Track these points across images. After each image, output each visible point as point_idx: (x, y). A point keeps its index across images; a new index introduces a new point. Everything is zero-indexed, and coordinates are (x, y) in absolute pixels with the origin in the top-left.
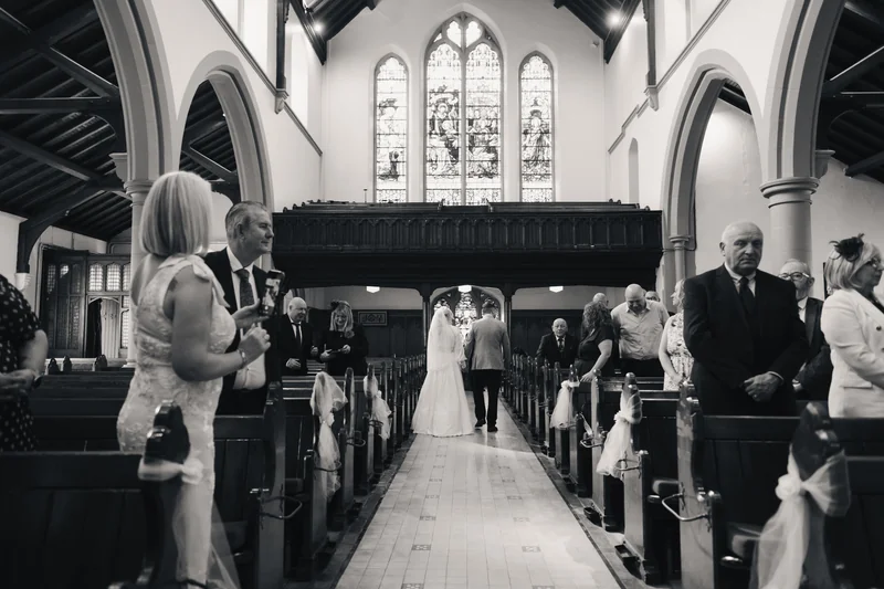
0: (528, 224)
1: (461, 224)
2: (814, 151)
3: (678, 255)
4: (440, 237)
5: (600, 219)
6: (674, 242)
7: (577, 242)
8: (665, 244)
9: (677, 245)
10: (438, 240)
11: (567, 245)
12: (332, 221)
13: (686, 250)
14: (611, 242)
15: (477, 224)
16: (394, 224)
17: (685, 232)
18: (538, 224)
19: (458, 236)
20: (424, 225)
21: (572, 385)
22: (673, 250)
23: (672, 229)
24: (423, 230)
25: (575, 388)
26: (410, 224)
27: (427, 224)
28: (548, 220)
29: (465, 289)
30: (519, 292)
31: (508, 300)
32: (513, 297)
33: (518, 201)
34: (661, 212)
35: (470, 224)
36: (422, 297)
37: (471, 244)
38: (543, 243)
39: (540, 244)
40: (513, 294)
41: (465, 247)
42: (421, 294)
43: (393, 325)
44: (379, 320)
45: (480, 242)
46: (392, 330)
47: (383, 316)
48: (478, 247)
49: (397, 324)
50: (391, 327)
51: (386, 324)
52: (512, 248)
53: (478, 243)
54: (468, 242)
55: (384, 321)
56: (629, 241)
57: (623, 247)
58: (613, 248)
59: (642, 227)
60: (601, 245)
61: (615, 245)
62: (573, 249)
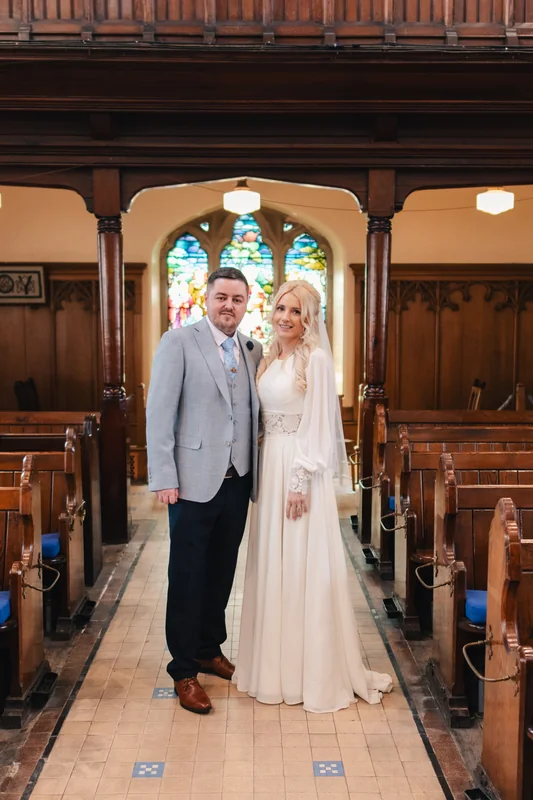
10: (135, 5)
29: (242, 200)
30: (416, 200)
31: (380, 227)
32: (397, 221)
36: (93, 215)
37: (258, 17)
38: (514, 19)
39: (507, 23)
40: (399, 208)
41: (236, 28)
42: (90, 209)
43: (64, 303)
44: (27, 293)
45: (291, 14)
46: (62, 316)
47: (35, 277)
48: (285, 30)
49: (80, 300)
50: (59, 308)
51: (42, 300)
52: (406, 33)
53: (284, 18)
54: (249, 14)
55: (37, 293)
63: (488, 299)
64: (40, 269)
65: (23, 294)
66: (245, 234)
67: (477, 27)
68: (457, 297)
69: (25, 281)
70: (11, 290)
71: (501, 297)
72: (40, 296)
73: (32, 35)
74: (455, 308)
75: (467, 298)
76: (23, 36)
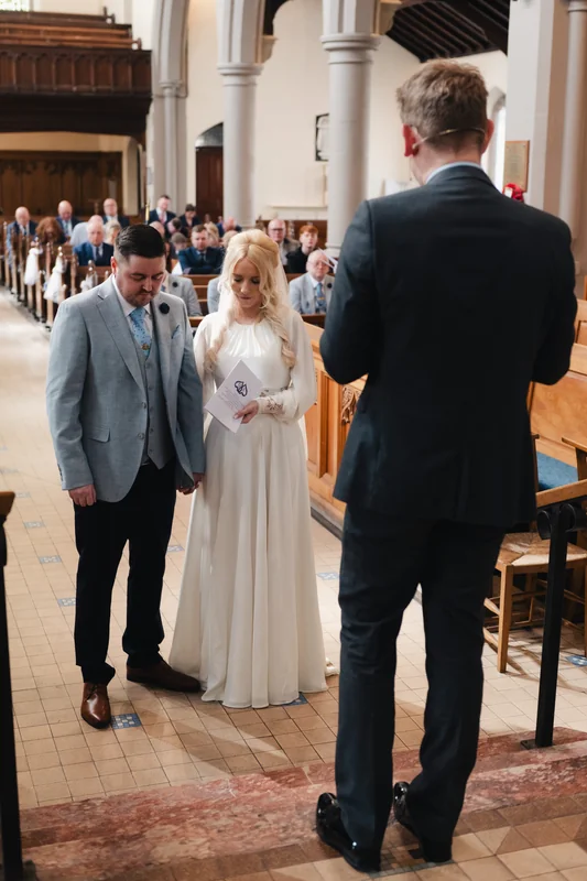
2: (261, 36)
3: (169, 103)
5: (83, 56)
6: (165, 88)
7: (58, 82)
8: (155, 90)
9: (167, 91)
11: (45, 87)
13: (177, 97)
14: (96, 84)
17: (176, 77)
18: (11, 58)
22: (162, 97)
23: (162, 73)
28: (25, 54)
34: (151, 53)
38: (17, 83)
39: (14, 84)
56: (116, 84)
57: (109, 91)
58: (98, 91)
59: (130, 69)
60: (84, 87)
61: (100, 87)
62: (52, 90)
63: (46, 168)
68: (29, 167)
71: (52, 168)
74: (29, 173)
75: (35, 168)
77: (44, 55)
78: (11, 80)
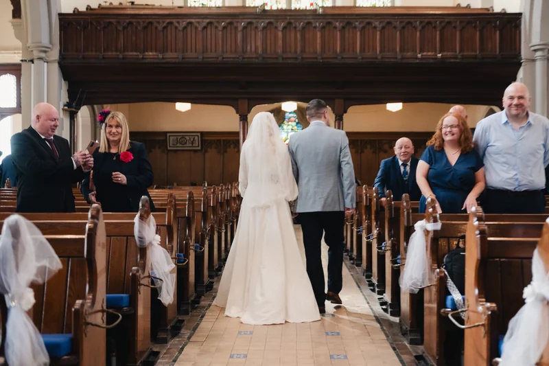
0: (363, 28)
1: (284, 28)
3: (540, 67)
4: (259, 43)
5: (449, 23)
6: (535, 51)
7: (422, 50)
8: (524, 53)
9: (539, 54)
10: (256, 48)
11: (409, 54)
12: (130, 23)
14: (461, 51)
15: (303, 28)
16: (205, 28)
18: (375, 27)
19: (280, 42)
20: (240, 29)
21: (431, 227)
22: (534, 60)
23: (533, 34)
24: (239, 36)
25: (435, 232)
26: (224, 28)
27: (245, 28)
28: (389, 23)
30: (351, 109)
31: (339, 119)
32: (345, 116)
33: (352, 5)
34: (520, 14)
35: (295, 28)
36: (238, 115)
37: (296, 52)
38: (381, 51)
39: (378, 52)
40: (345, 112)
41: (289, 55)
42: (237, 113)
43: (209, 150)
44: (192, 144)
45: (307, 50)
46: (207, 155)
47: (196, 138)
48: (304, 56)
49: (216, 148)
50: (206, 151)
51: (199, 148)
52: (345, 56)
53: (305, 51)
54: (293, 50)
55: (197, 145)
56: (481, 50)
57: (475, 57)
58: (463, 57)
59: (498, 33)
60: (449, 54)
61: (466, 53)
62: (417, 58)
64: (199, 134)
65: (191, 145)
66: (290, 118)
67: (369, 54)
69: (192, 139)
70: (186, 143)
72: (198, 146)
73: (223, 58)
76: (220, 59)
77: (409, 23)
78: (374, 48)
